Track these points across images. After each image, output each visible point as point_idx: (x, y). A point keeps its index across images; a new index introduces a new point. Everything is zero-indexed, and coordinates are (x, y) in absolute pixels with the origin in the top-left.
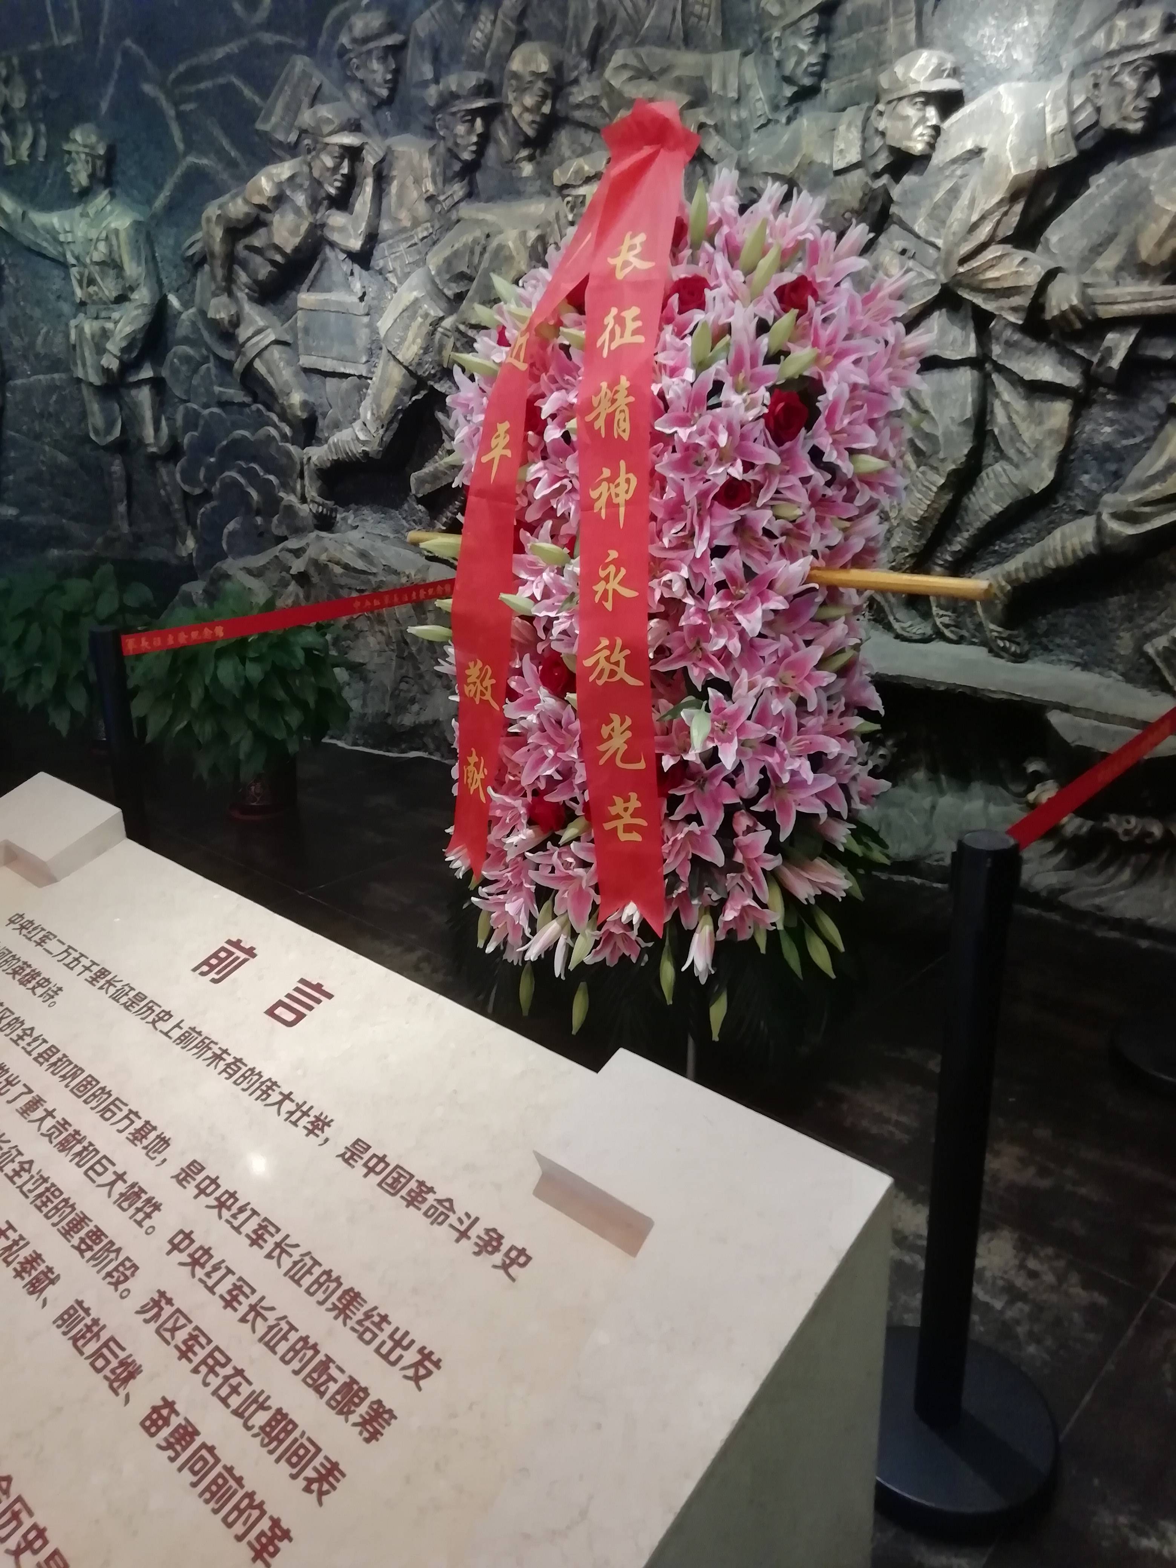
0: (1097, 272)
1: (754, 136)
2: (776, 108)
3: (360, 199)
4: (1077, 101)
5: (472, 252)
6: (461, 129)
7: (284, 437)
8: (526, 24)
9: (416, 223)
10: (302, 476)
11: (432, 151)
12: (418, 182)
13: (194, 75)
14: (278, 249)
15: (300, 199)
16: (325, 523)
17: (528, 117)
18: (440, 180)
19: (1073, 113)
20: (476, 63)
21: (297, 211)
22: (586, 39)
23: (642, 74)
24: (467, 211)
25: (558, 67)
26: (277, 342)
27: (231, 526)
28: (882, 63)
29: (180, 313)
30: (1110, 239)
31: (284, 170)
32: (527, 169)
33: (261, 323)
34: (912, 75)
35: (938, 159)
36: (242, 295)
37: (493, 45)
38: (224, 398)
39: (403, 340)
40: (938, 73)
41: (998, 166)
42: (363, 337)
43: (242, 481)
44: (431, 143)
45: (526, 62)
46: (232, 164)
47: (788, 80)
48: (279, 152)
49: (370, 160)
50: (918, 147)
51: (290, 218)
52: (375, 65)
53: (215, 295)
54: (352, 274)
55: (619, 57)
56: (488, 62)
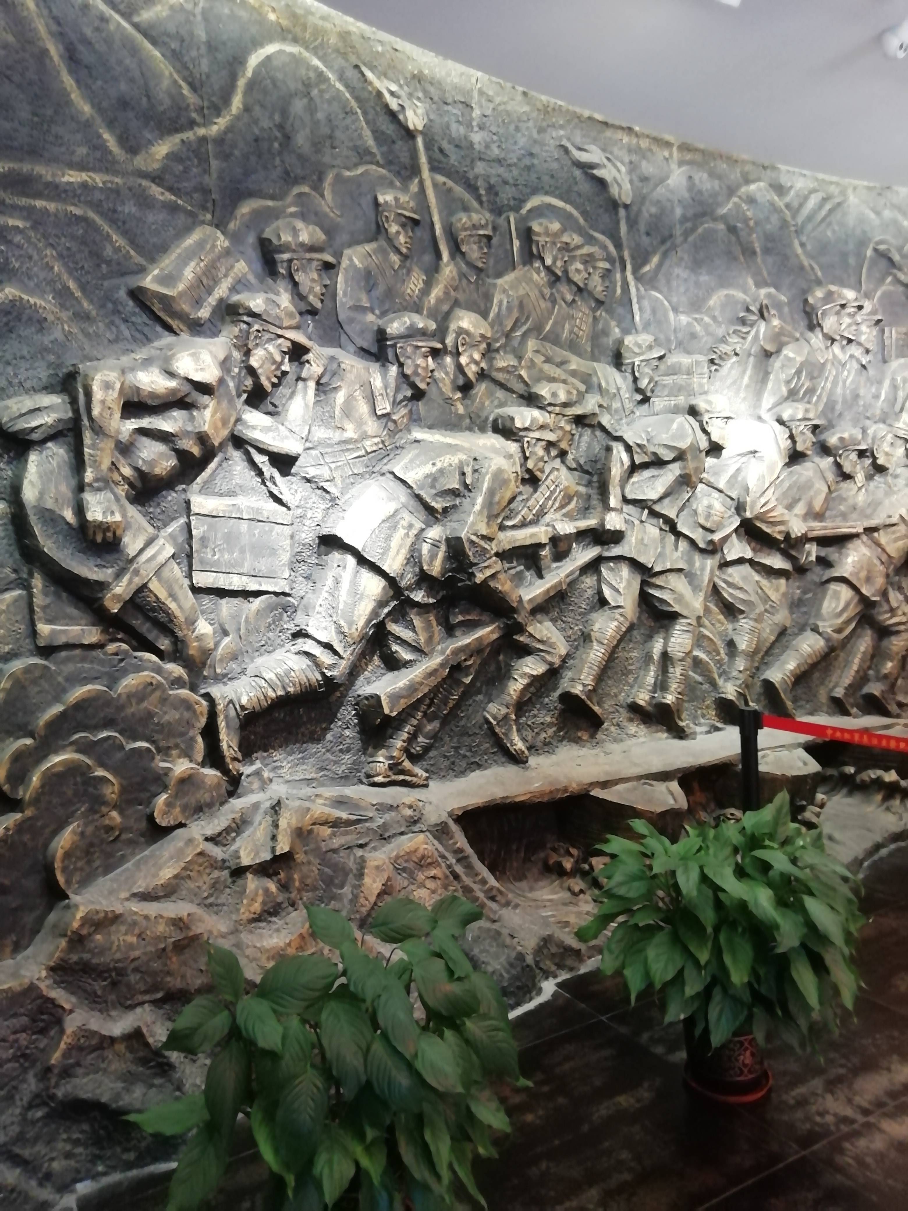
5: (462, 472)
11: (381, 373)
12: (369, 398)
15: (231, 386)
18: (391, 400)
20: (409, 308)
23: (549, 360)
26: (171, 555)
31: (218, 349)
32: (461, 408)
34: (718, 406)
35: (728, 452)
37: (432, 300)
38: (59, 640)
42: (288, 549)
43: (85, 760)
44: (375, 365)
49: (315, 366)
50: (724, 444)
51: (224, 405)
54: (271, 477)
55: (533, 344)
56: (426, 311)
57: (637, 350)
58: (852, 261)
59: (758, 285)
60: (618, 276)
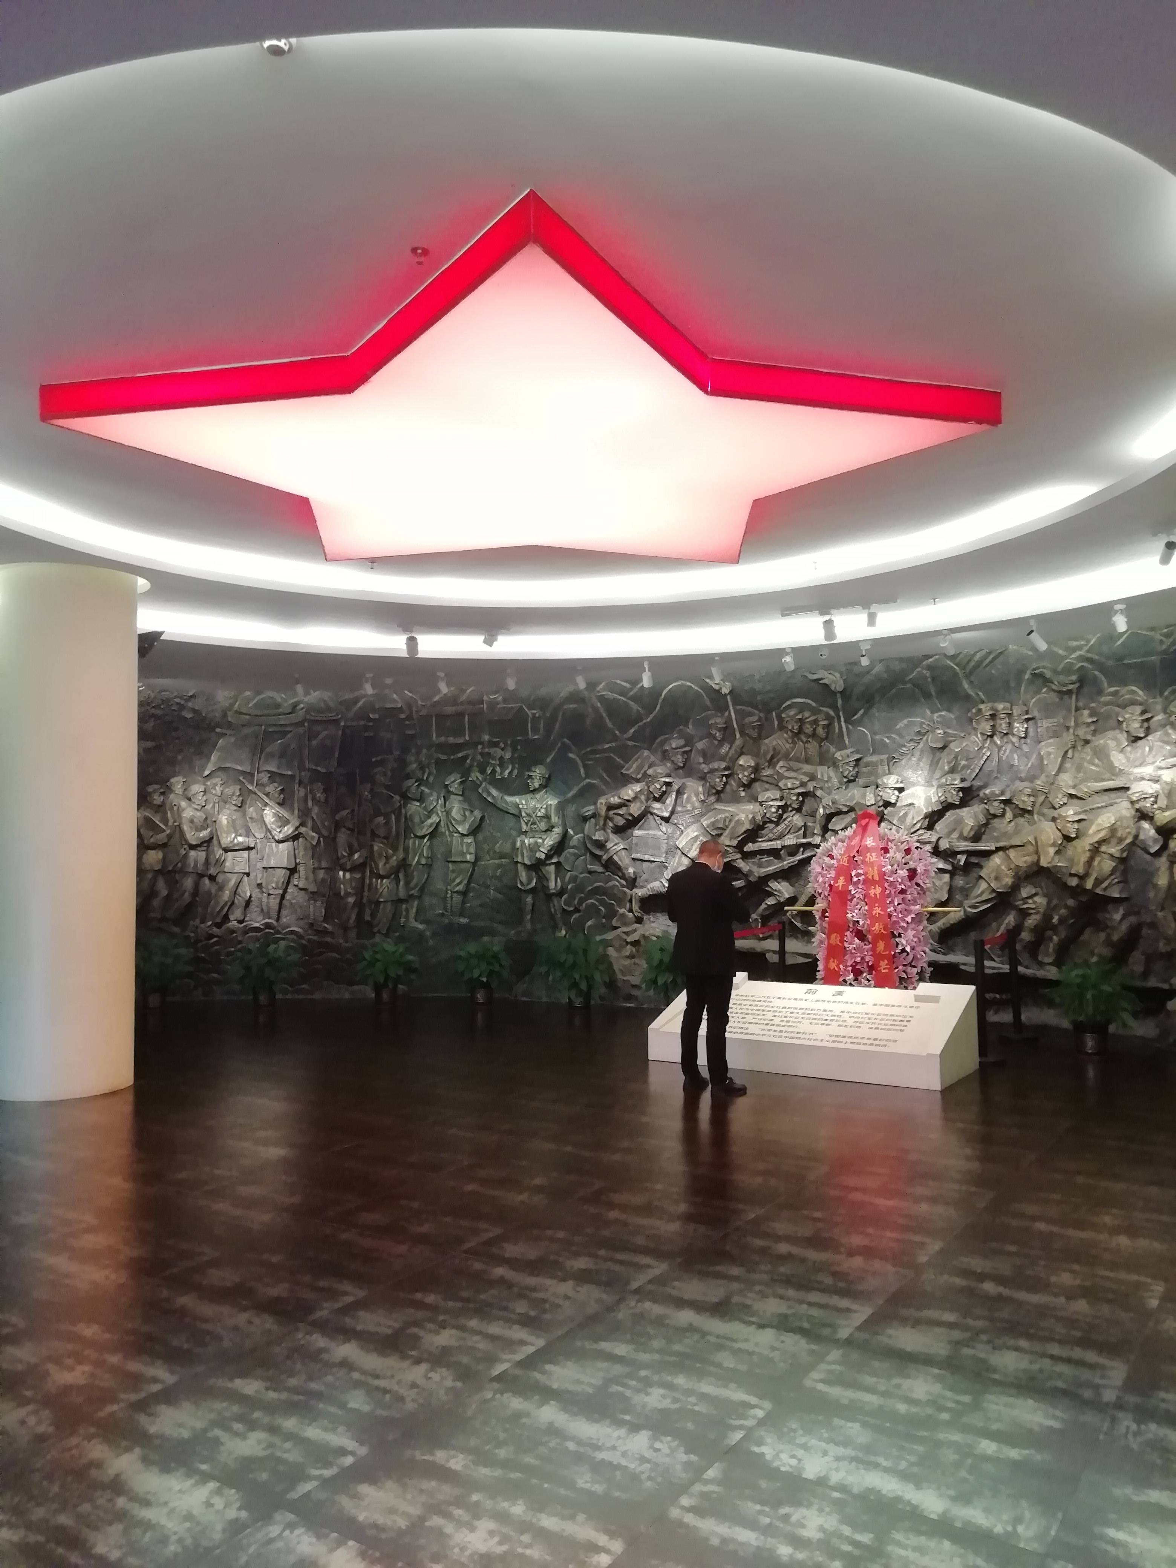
0: (952, 839)
1: (834, 792)
2: (841, 784)
3: (669, 799)
4: (940, 795)
5: (725, 821)
6: (718, 780)
7: (623, 886)
8: (744, 750)
9: (694, 809)
10: (631, 901)
11: (703, 786)
12: (697, 795)
13: (594, 752)
14: (631, 815)
15: (643, 798)
16: (639, 920)
17: (745, 778)
18: (706, 795)
19: (939, 797)
20: (723, 759)
21: (642, 802)
22: (768, 757)
23: (789, 769)
24: (718, 806)
25: (757, 764)
26: (624, 849)
27: (589, 923)
28: (877, 776)
29: (573, 836)
30: (954, 830)
31: (638, 787)
32: (743, 794)
33: (617, 842)
34: (889, 782)
35: (898, 804)
36: (609, 831)
37: (730, 755)
38: (592, 870)
39: (690, 849)
40: (897, 782)
41: (920, 810)
42: (664, 847)
43: (597, 903)
44: (702, 783)
45: (745, 762)
46: (606, 783)
47: (845, 777)
48: (633, 781)
49: (676, 787)
50: (893, 801)
51: (638, 804)
52: (679, 756)
53: (597, 830)
54: (661, 824)
55: (781, 764)
56: (727, 760)
57: (840, 758)
58: (1012, 684)
59: (933, 712)
60: (836, 724)
